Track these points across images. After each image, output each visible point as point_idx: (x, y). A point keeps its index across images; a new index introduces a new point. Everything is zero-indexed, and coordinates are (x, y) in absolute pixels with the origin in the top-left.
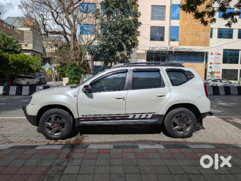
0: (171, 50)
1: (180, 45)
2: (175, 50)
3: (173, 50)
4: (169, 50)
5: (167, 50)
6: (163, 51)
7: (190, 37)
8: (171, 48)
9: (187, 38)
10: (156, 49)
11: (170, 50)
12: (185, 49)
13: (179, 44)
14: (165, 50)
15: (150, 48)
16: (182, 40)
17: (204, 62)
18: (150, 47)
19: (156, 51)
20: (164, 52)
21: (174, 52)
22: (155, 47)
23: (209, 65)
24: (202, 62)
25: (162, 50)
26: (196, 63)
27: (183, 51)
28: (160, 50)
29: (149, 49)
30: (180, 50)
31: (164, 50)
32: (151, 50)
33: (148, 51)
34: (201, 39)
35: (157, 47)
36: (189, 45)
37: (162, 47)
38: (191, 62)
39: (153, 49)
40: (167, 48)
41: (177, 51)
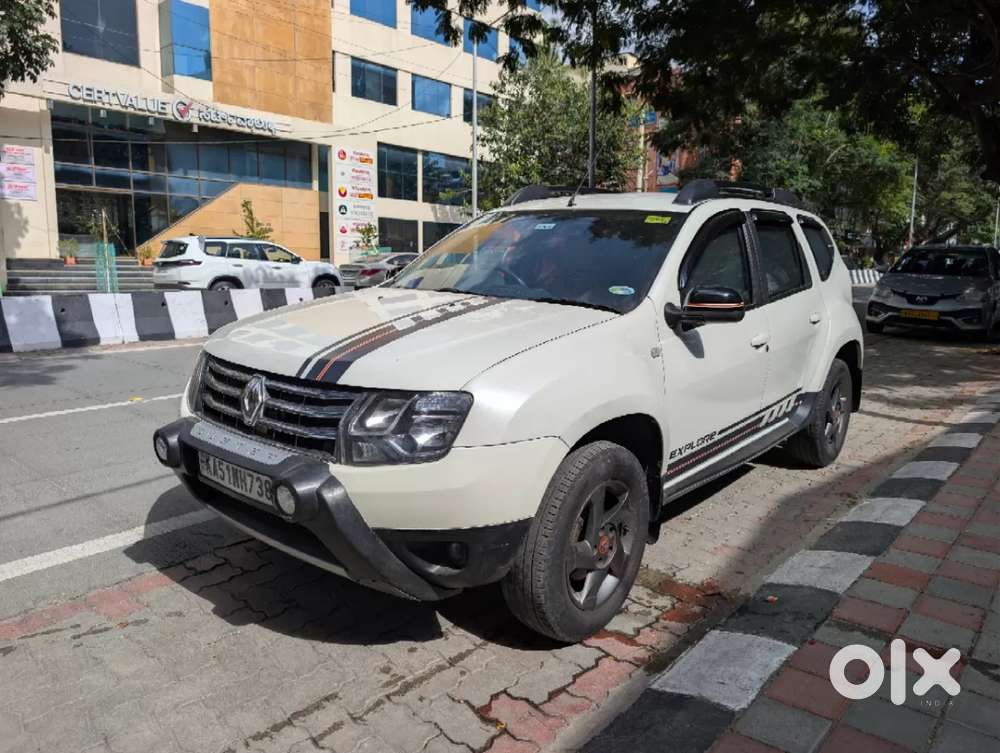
0: (182, 117)
1: (221, 98)
2: (203, 122)
3: (192, 118)
4: (171, 113)
5: (165, 114)
6: (147, 118)
7: (257, 70)
8: (181, 107)
9: (247, 74)
10: (106, 99)
11: (180, 119)
12: (244, 120)
13: (214, 97)
14: (157, 115)
15: (75, 93)
16: (230, 79)
17: (316, 184)
18: (75, 87)
19: (109, 112)
21: (195, 130)
22: (99, 92)
23: (336, 201)
24: (308, 184)
25: (137, 112)
26: (286, 186)
27: (234, 127)
28: (131, 110)
29: (73, 98)
30: (223, 125)
31: (148, 113)
32: (81, 102)
33: (57, 104)
34: (301, 89)
35: (114, 95)
36: (259, 108)
37: (136, 97)
38: (266, 183)
39: (88, 98)
40: (163, 103)
41: (210, 123)
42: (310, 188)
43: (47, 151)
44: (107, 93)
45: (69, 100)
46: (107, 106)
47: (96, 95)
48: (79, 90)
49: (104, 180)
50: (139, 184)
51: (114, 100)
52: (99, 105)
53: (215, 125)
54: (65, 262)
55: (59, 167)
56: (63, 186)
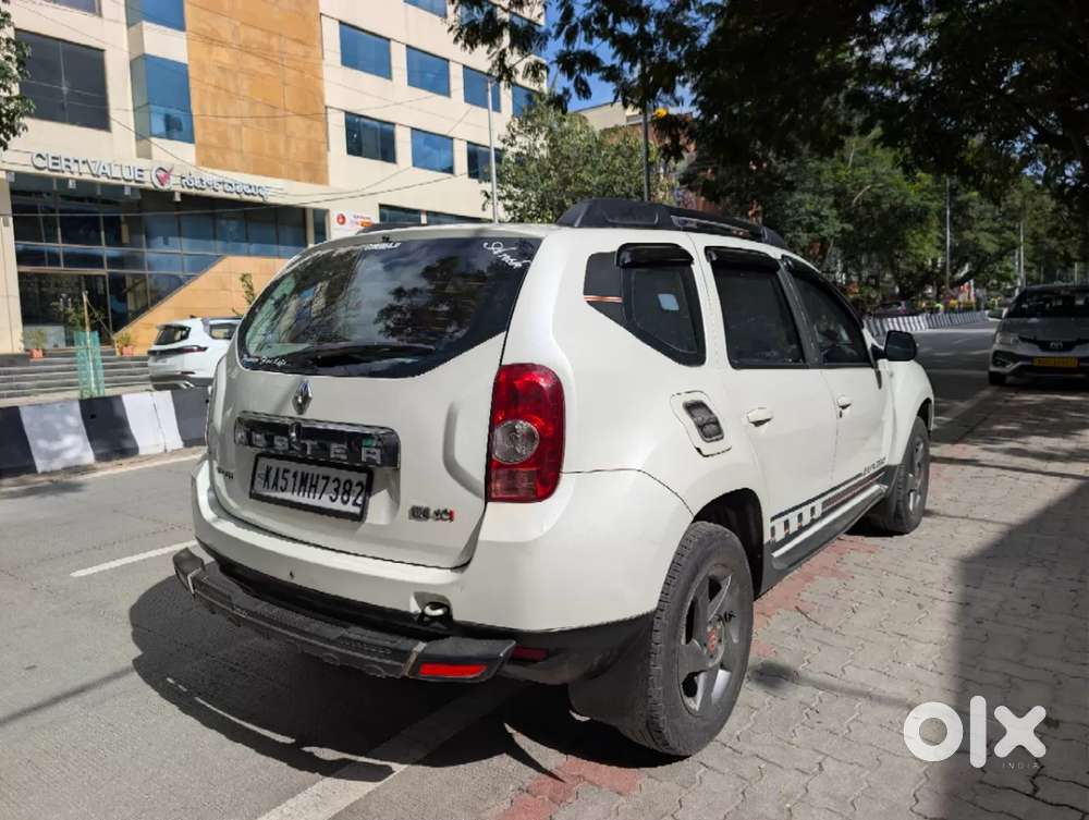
0: (162, 184)
1: (205, 161)
2: (186, 190)
3: (174, 185)
4: (150, 181)
5: (143, 182)
6: (122, 187)
7: (244, 129)
8: (161, 174)
9: (232, 133)
10: (74, 167)
11: (160, 187)
12: (230, 185)
13: (198, 159)
14: (133, 183)
15: (40, 163)
16: (213, 140)
18: (39, 155)
19: (79, 182)
20: (127, 192)
21: (178, 198)
22: (67, 160)
25: (110, 181)
26: (279, 257)
27: (221, 194)
28: (103, 179)
29: (36, 168)
30: (209, 192)
31: (122, 182)
32: (46, 172)
33: (18, 175)
35: (84, 162)
36: (248, 171)
37: (110, 165)
38: (257, 254)
39: (55, 167)
40: (140, 170)
41: (193, 191)
44: (76, 161)
45: (32, 170)
46: (76, 176)
47: (64, 163)
48: (44, 159)
49: (73, 260)
50: (114, 262)
51: (84, 169)
52: (67, 175)
53: (199, 192)
54: (31, 356)
55: (21, 247)
56: (26, 269)
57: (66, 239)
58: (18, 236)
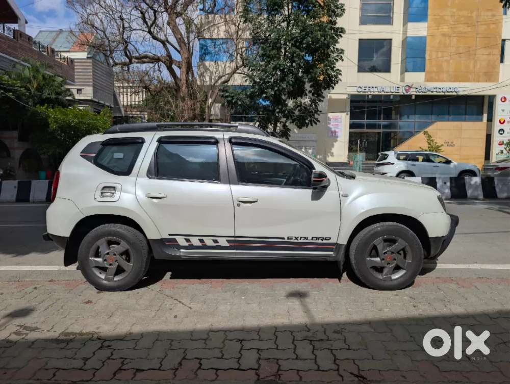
0: (407, 92)
1: (428, 80)
2: (418, 94)
3: (413, 92)
4: (402, 91)
5: (398, 92)
6: (390, 95)
7: (451, 61)
8: (407, 88)
9: (445, 65)
10: (372, 90)
11: (406, 94)
12: (440, 89)
13: (425, 79)
14: (395, 93)
15: (360, 90)
16: (435, 69)
17: (485, 116)
18: (360, 87)
19: (373, 96)
20: (392, 97)
21: (413, 97)
22: (369, 87)
23: (497, 126)
24: (480, 117)
25: (386, 94)
26: (465, 120)
27: (435, 93)
28: (383, 93)
29: (358, 92)
30: (429, 93)
31: (390, 93)
32: (361, 93)
33: (352, 96)
34: (478, 66)
35: (376, 87)
36: (450, 81)
37: (386, 87)
38: (453, 120)
39: (365, 91)
40: (398, 88)
41: (421, 94)
42: (482, 120)
43: (347, 114)
44: (373, 87)
45: (357, 93)
46: (372, 93)
47: (368, 89)
48: (361, 88)
49: (370, 126)
50: (385, 127)
51: (376, 90)
52: (369, 93)
53: (424, 94)
54: (349, 164)
55: (351, 122)
56: (353, 130)
57: (368, 118)
58: (351, 118)
